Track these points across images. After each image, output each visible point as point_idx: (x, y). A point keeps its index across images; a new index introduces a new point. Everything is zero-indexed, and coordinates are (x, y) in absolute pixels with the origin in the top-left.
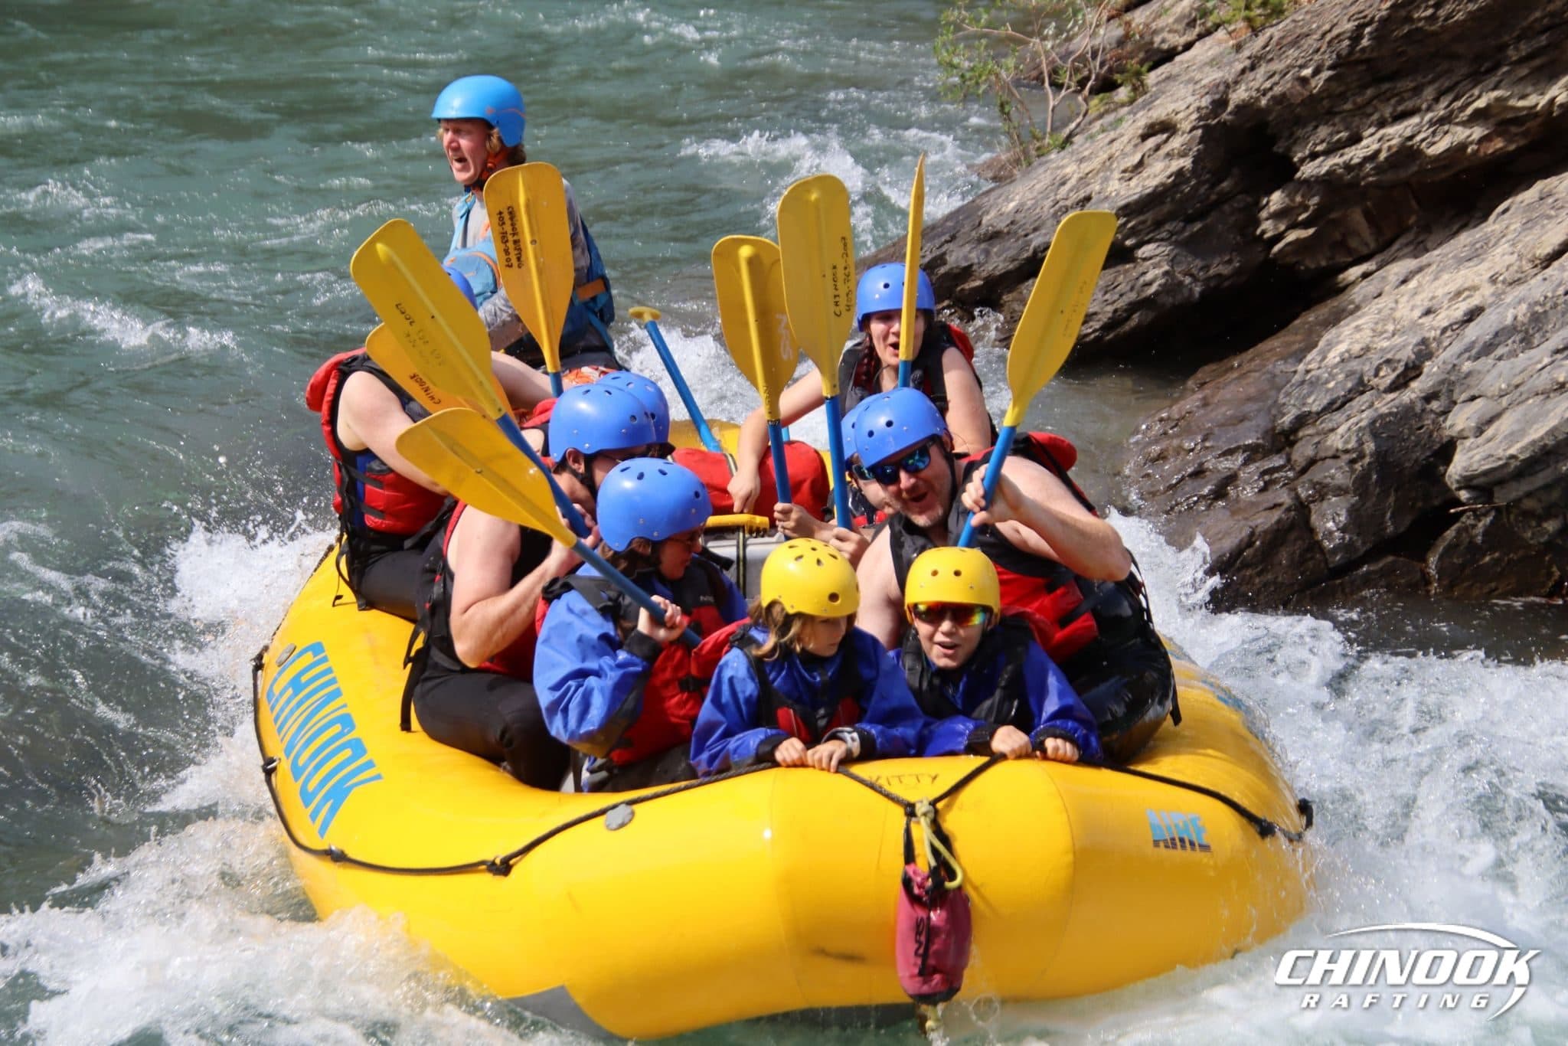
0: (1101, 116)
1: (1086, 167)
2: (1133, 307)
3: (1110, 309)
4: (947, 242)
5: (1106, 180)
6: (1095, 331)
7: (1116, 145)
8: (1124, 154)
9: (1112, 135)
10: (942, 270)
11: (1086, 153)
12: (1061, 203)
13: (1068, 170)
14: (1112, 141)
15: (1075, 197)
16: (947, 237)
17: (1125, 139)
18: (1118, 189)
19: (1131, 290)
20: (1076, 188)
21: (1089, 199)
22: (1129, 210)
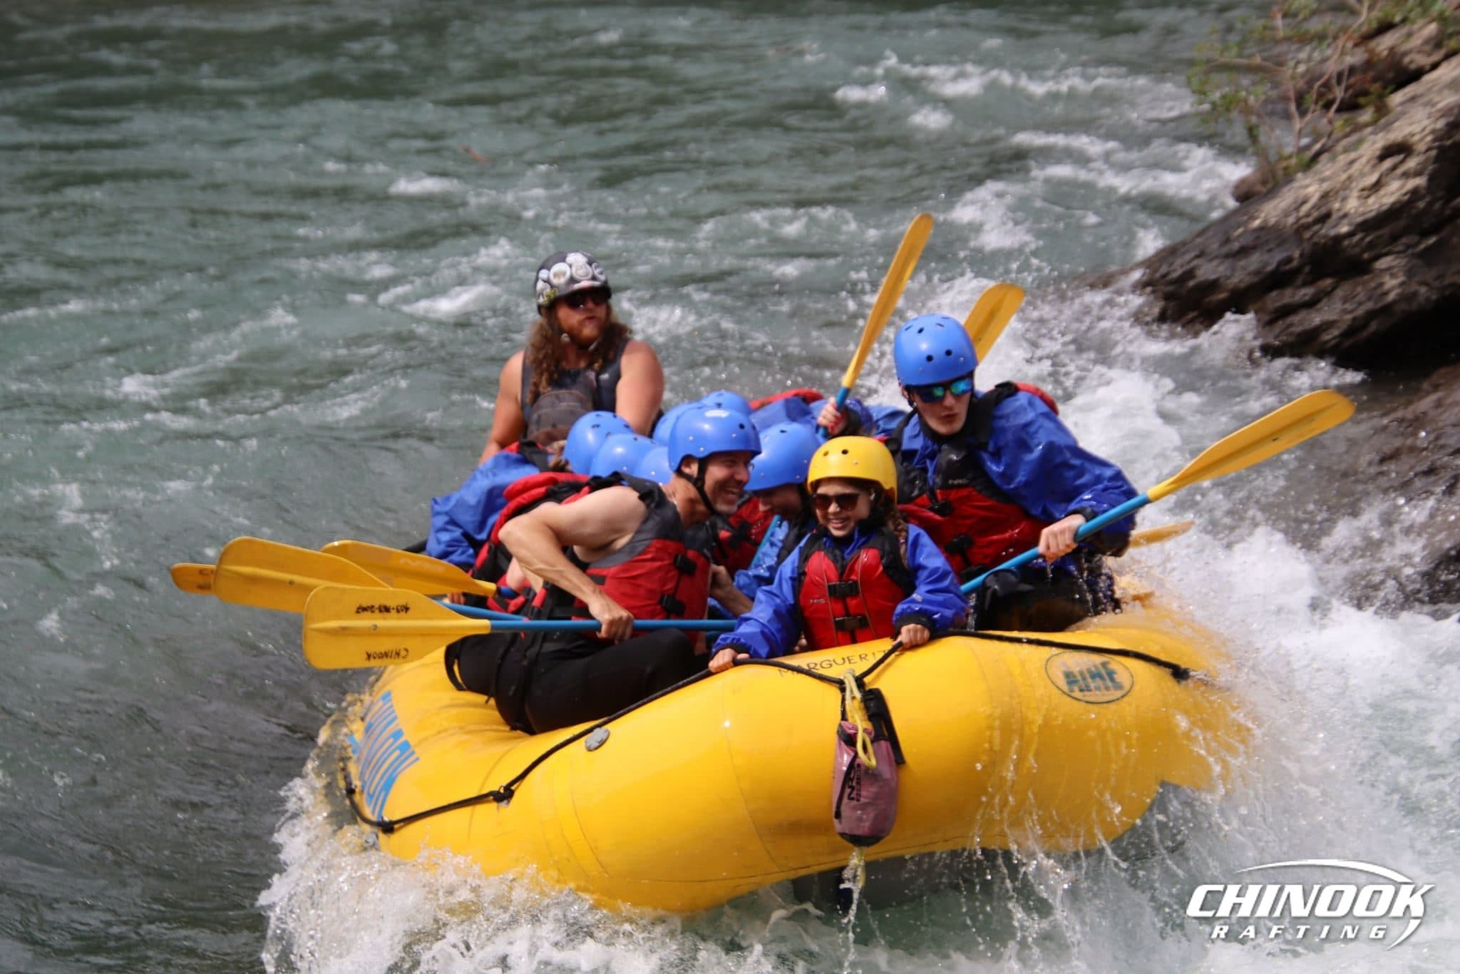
0: (1347, 136)
1: (1326, 186)
2: (1371, 315)
3: (1349, 317)
4: (1198, 257)
5: (1344, 199)
6: (1335, 338)
7: (1357, 166)
8: (1362, 175)
9: (1353, 155)
10: (1191, 283)
11: (1328, 173)
12: (1304, 221)
13: (1311, 189)
14: (1352, 162)
15: (1315, 214)
16: (1196, 252)
17: (1364, 160)
18: (1355, 207)
19: (1369, 299)
20: (1316, 207)
21: (1327, 216)
22: (1366, 226)
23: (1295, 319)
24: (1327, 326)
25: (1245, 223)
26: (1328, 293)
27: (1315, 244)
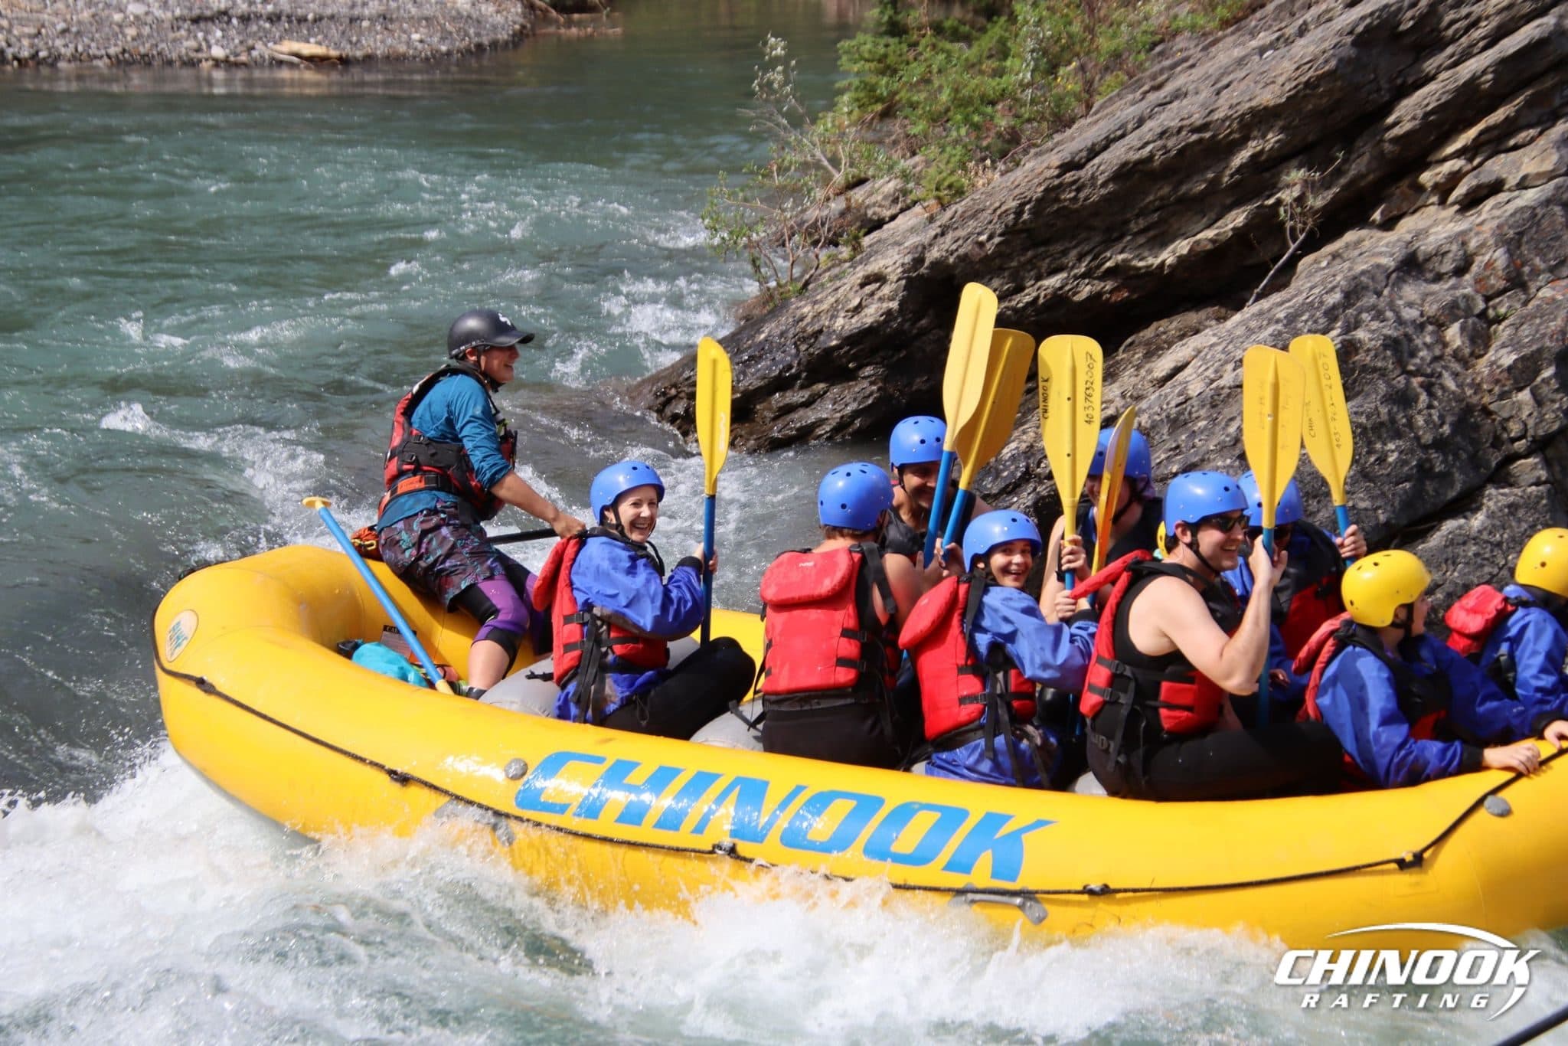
0: (829, 269)
1: (819, 308)
2: (856, 414)
3: (838, 415)
5: (834, 317)
7: (841, 291)
8: (847, 298)
9: (838, 283)
11: (819, 297)
12: (801, 335)
14: (837, 289)
15: (810, 330)
17: (847, 287)
18: (843, 324)
19: (855, 400)
20: (812, 323)
21: (820, 331)
22: (852, 340)
23: (795, 416)
24: (821, 422)
25: (753, 337)
26: (820, 396)
27: (811, 355)
